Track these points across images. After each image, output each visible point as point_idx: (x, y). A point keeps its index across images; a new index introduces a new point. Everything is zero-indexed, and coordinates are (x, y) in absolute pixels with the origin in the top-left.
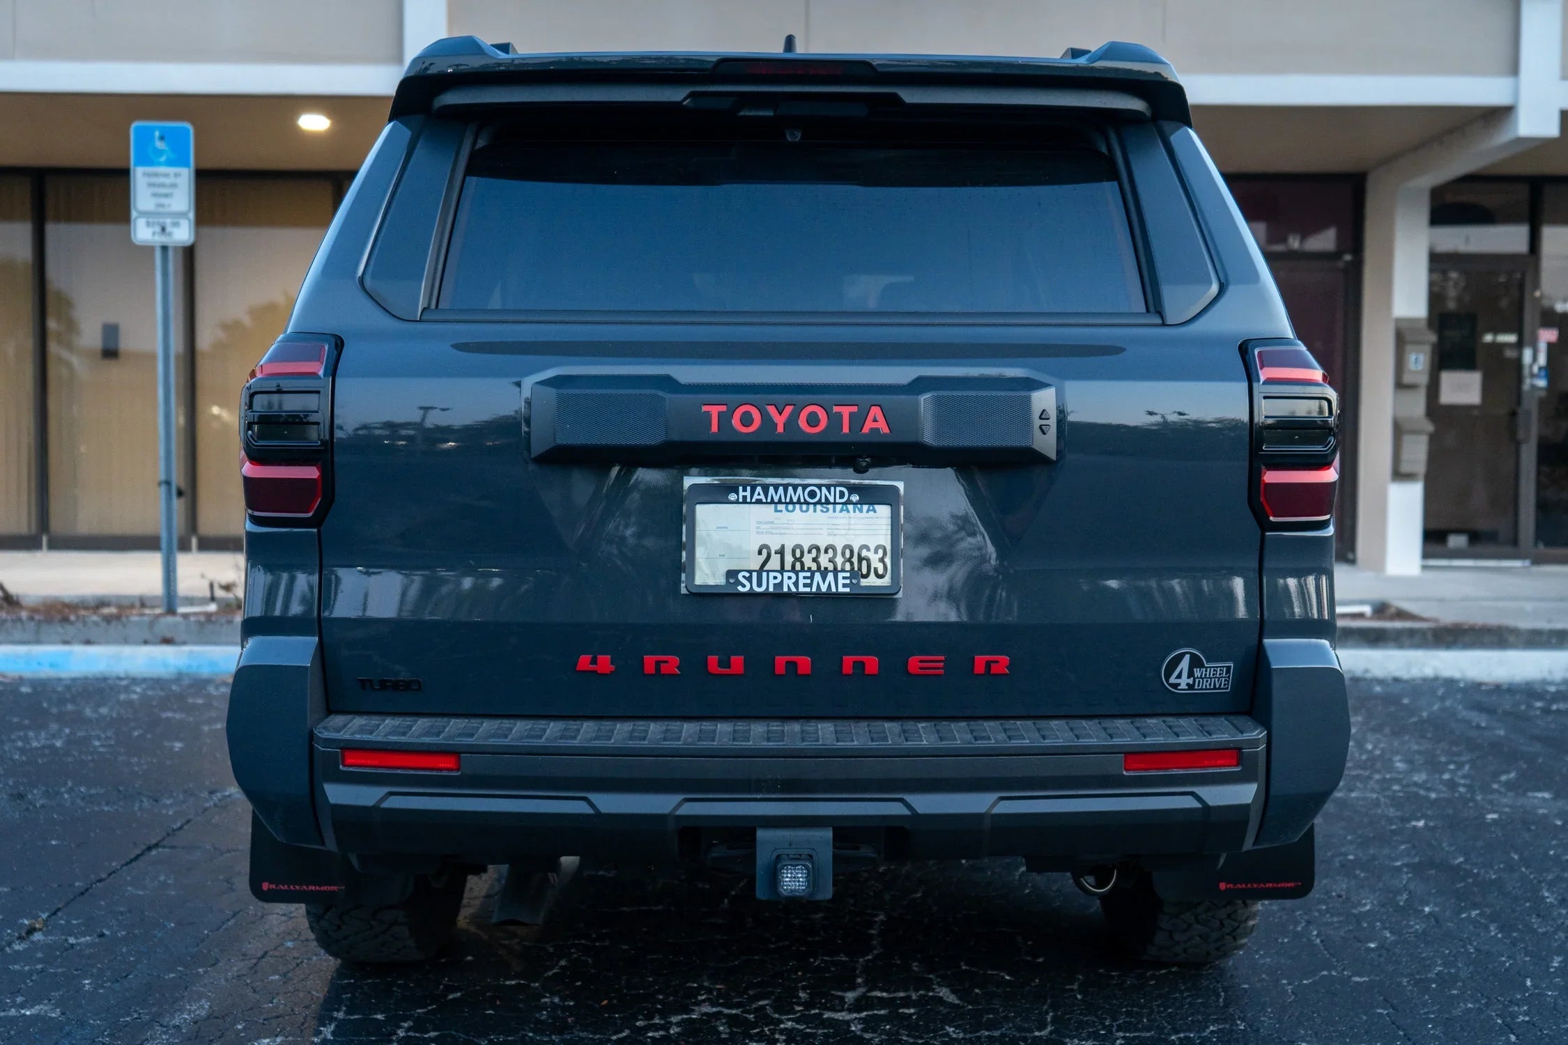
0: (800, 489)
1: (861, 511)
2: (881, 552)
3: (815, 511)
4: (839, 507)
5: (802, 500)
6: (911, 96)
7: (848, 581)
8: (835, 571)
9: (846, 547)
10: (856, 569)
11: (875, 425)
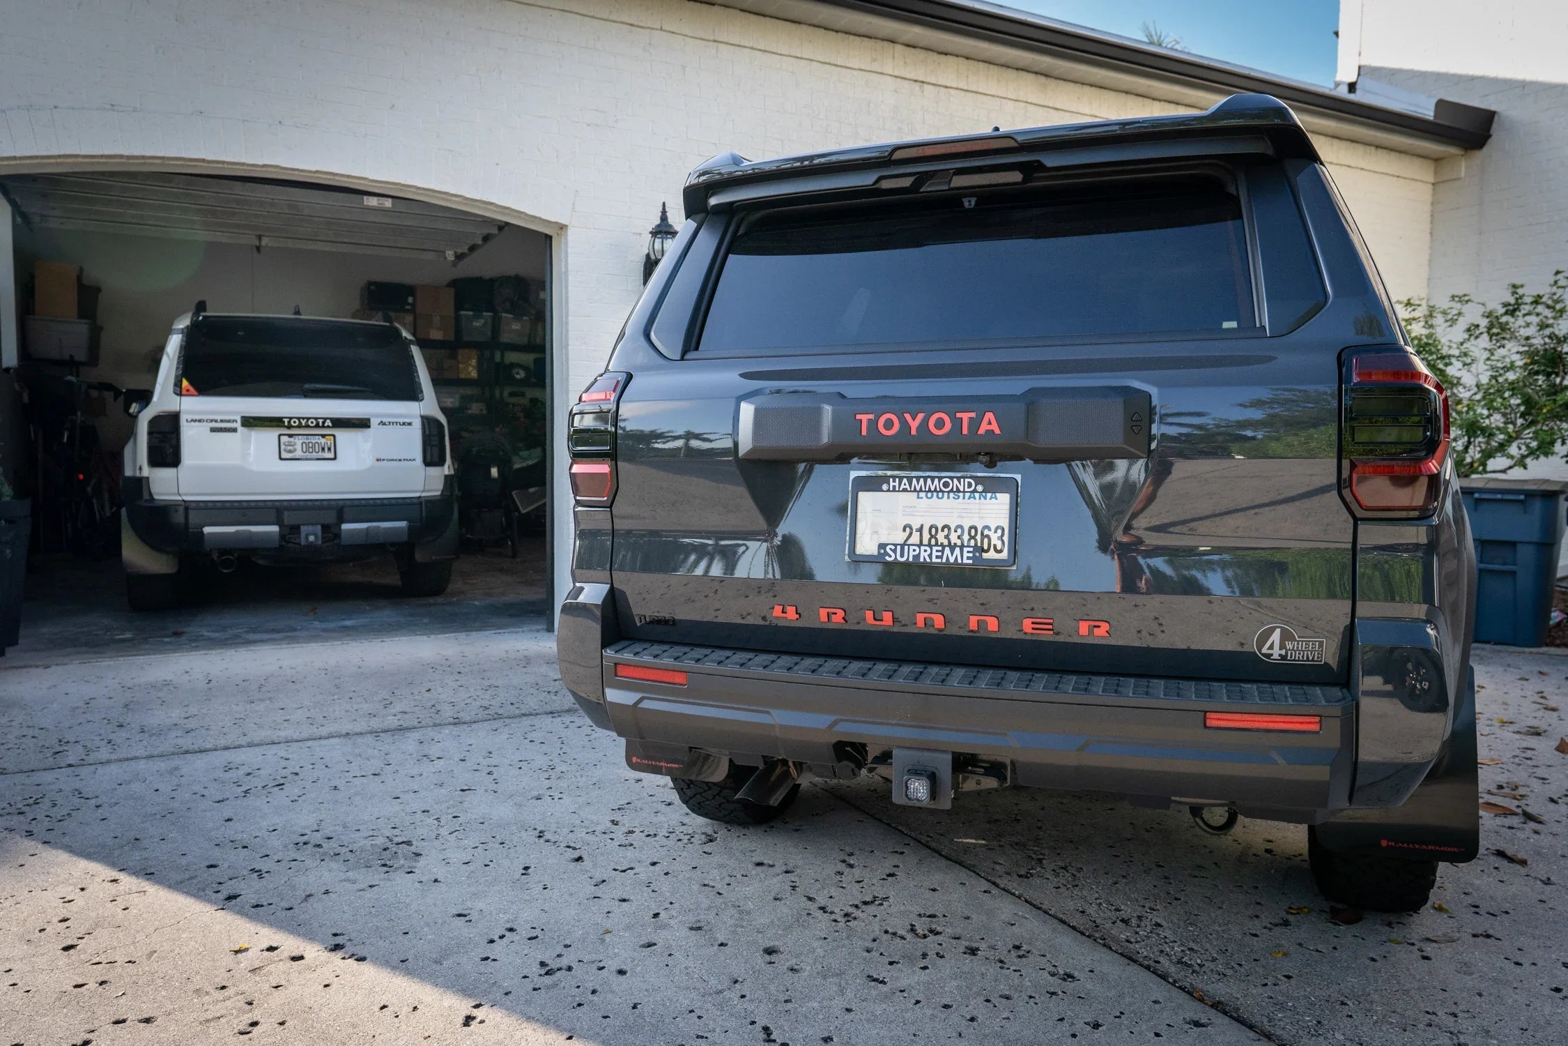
0: (936, 480)
1: (985, 498)
2: (999, 532)
3: (948, 498)
4: (967, 495)
5: (938, 490)
6: (1051, 160)
7: (971, 555)
8: (962, 547)
9: (971, 528)
10: (979, 545)
11: (990, 427)
